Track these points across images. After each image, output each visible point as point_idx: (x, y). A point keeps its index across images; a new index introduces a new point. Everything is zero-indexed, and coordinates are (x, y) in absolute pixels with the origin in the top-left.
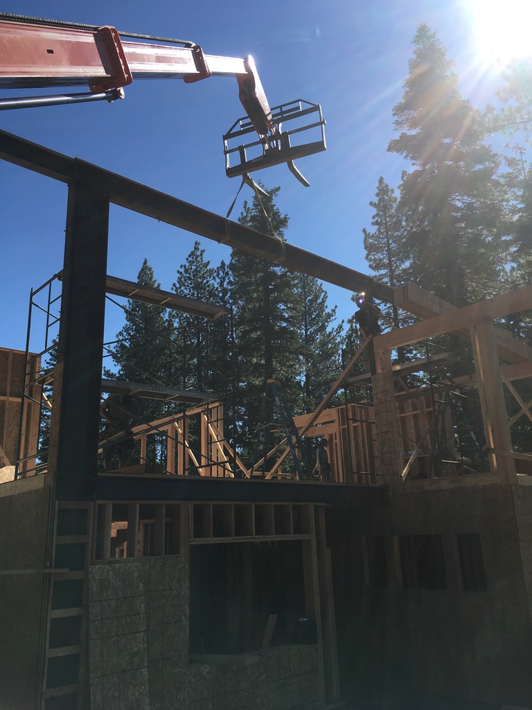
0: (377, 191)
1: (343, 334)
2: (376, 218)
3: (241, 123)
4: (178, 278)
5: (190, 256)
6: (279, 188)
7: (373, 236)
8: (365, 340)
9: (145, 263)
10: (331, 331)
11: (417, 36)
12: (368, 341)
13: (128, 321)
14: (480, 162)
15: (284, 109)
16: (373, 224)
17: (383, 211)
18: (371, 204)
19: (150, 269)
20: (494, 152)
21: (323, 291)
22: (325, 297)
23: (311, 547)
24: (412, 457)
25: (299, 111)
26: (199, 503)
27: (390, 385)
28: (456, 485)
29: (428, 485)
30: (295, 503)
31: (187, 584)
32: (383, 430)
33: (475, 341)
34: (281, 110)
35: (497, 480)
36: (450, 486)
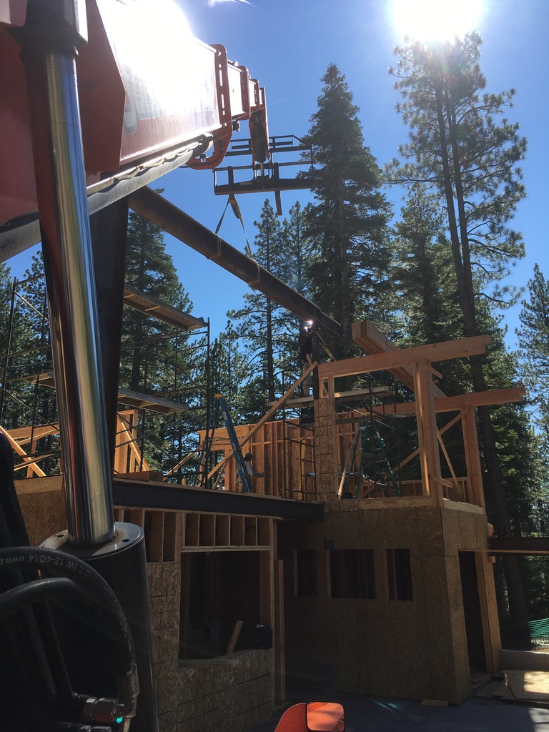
0: (262, 213)
2: (259, 239)
3: (233, 144)
8: (309, 366)
14: (374, 207)
15: (277, 140)
16: (255, 243)
17: (267, 233)
18: (255, 223)
20: (387, 201)
23: (269, 559)
24: (343, 478)
25: (291, 146)
26: (190, 512)
27: (332, 410)
28: (391, 505)
29: (364, 505)
30: (260, 516)
31: (180, 590)
32: (323, 452)
33: (416, 380)
34: (274, 140)
35: (429, 503)
36: (385, 506)
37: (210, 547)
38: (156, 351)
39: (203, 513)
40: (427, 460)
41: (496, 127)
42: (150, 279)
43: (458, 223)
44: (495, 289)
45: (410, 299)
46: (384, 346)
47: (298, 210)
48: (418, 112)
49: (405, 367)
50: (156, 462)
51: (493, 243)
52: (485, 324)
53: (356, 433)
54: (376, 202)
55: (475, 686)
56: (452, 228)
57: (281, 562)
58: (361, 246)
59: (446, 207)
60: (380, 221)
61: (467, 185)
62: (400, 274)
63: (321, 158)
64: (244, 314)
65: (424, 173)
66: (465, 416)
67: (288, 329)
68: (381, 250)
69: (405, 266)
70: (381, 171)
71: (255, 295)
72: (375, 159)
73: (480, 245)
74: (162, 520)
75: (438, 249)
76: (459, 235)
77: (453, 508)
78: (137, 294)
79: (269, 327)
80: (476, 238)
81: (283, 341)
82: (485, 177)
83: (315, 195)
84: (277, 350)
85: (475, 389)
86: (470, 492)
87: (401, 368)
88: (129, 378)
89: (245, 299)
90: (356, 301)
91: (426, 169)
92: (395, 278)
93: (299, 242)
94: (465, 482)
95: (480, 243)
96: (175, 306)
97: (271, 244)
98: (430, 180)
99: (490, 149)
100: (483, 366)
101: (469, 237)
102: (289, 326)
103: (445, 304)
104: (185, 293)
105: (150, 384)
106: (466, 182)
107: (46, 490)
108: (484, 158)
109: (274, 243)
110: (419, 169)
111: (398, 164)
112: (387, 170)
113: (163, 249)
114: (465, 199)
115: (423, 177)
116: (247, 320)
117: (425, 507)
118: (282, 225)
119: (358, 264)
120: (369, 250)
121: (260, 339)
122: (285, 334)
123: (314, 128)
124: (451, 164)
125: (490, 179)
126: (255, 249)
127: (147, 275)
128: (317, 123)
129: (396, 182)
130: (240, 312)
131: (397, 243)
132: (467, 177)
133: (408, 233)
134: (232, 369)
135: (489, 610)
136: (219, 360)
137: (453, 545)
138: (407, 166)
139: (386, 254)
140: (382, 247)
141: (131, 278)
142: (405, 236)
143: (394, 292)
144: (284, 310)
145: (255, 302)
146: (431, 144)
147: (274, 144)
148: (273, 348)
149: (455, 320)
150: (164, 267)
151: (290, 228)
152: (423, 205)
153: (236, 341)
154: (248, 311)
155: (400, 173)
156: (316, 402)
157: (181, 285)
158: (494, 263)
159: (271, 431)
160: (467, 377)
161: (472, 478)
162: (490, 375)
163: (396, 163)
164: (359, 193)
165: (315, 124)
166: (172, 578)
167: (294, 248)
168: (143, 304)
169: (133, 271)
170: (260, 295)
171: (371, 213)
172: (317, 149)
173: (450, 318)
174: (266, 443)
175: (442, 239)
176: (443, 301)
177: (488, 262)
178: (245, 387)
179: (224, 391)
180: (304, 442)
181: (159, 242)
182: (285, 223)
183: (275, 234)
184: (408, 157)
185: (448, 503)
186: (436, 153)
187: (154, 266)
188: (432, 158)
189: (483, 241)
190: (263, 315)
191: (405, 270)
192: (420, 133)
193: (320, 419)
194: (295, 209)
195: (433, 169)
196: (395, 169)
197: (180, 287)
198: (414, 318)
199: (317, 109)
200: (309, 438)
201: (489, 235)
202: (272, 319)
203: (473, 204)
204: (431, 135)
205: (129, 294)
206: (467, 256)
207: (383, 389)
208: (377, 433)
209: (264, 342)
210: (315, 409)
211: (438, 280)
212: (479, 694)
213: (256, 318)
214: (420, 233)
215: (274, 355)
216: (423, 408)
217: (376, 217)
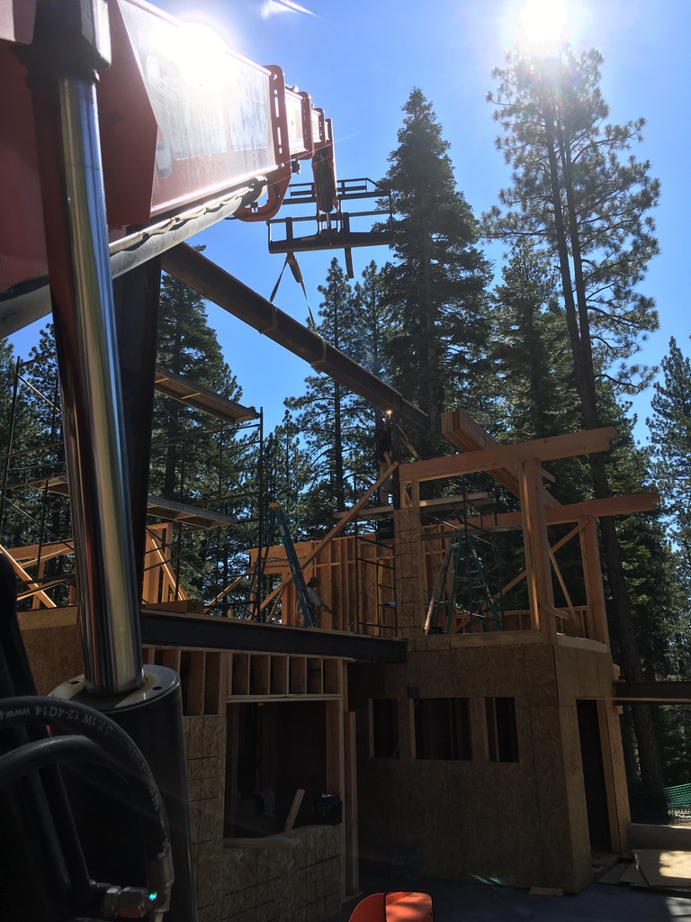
0: (329, 275)
2: (324, 308)
4: (41, 341)
8: (387, 467)
10: (242, 438)
11: (409, 104)
12: (392, 468)
14: (469, 267)
15: (347, 185)
16: (320, 313)
17: (335, 300)
18: (320, 288)
20: (486, 259)
21: (236, 386)
22: (239, 394)
23: (337, 711)
24: (430, 609)
25: (364, 191)
26: (238, 652)
27: (416, 523)
28: (491, 642)
29: (457, 642)
30: (326, 657)
31: (225, 752)
32: (406, 575)
33: (522, 483)
34: (343, 185)
35: (537, 638)
36: (484, 643)
37: (264, 696)
38: (196, 449)
39: (255, 653)
40: (536, 584)
41: (621, 166)
42: (188, 359)
43: (574, 287)
44: (620, 370)
45: (515, 382)
46: (481, 442)
47: (373, 272)
48: (523, 148)
49: (508, 468)
50: (196, 589)
51: (619, 311)
52: (608, 412)
53: (447, 550)
54: (473, 261)
55: (598, 870)
56: (567, 293)
57: (353, 715)
58: (453, 317)
59: (559, 266)
60: (477, 285)
61: (586, 239)
62: (501, 351)
63: (402, 206)
64: (306, 402)
65: (532, 224)
66: (584, 529)
67: (361, 420)
68: (477, 321)
69: (508, 340)
70: (477, 222)
71: (320, 378)
73: (602, 314)
74: (202, 662)
75: (548, 319)
76: (576, 302)
77: (569, 645)
78: (172, 377)
79: (338, 418)
80: (597, 305)
81: (355, 436)
82: (608, 229)
83: (395, 252)
84: (347, 448)
85: (596, 495)
86: (590, 623)
87: (504, 469)
88: (162, 484)
89: (308, 384)
90: (447, 385)
91: (534, 220)
92: (495, 356)
93: (374, 311)
94: (584, 612)
95: (602, 312)
96: (219, 392)
97: (340, 314)
98: (538, 233)
99: (614, 194)
100: (606, 466)
101: (588, 304)
102: (363, 417)
103: (558, 389)
104: (232, 376)
105: (188, 490)
106: (584, 235)
107: (56, 625)
108: (607, 205)
109: (343, 313)
110: (525, 219)
111: (498, 213)
112: (485, 221)
113: (205, 321)
114: (582, 257)
115: (530, 229)
116: (310, 409)
117: (534, 644)
118: (353, 290)
119: (449, 339)
120: (463, 321)
121: (325, 433)
122: (358, 427)
123: (393, 169)
124: (565, 212)
125: (614, 231)
126: (319, 321)
127: (184, 354)
128: (397, 162)
129: (496, 236)
130: (300, 399)
131: (498, 312)
132: (586, 229)
133: (512, 299)
134: (291, 471)
135: (615, 773)
136: (275, 461)
137: (570, 692)
138: (509, 216)
139: (484, 326)
140: (478, 317)
141: (164, 357)
142: (507, 303)
143: (495, 373)
144: (356, 397)
145: (320, 386)
146: (540, 188)
147: (343, 189)
148: (342, 444)
149: (571, 408)
150: (205, 343)
151: (363, 294)
152: (531, 264)
153: (297, 436)
154: (310, 399)
155: (501, 224)
156: (396, 512)
157: (227, 366)
158: (619, 336)
159: (339, 549)
160: (586, 480)
161: (592, 607)
162: (614, 477)
163: (496, 212)
164: (449, 250)
165: (395, 163)
166: (215, 737)
167: (368, 320)
168: (179, 390)
169: (166, 349)
170: (326, 378)
171: (464, 274)
172: (397, 195)
173: (565, 406)
174: (334, 564)
175: (554, 307)
176: (556, 385)
177: (612, 335)
178: (307, 495)
179: (281, 500)
180: (381, 562)
181: (200, 311)
182: (357, 288)
183: (345, 302)
184: (511, 204)
185: (562, 639)
186: (547, 199)
187: (193, 343)
188: (542, 206)
189: (605, 309)
190: (329, 404)
191: (508, 346)
192: (526, 174)
193: (402, 533)
194: (370, 270)
195: (543, 219)
196: (495, 219)
197: (225, 369)
198: (519, 406)
199: (397, 146)
200: (388, 558)
201: (613, 302)
202: (342, 409)
203: (593, 263)
204: (540, 176)
205: (161, 378)
206: (585, 329)
207: (480, 495)
208: (474, 551)
209: (331, 437)
210: (396, 521)
211: (549, 358)
212: (602, 880)
213: (322, 407)
214: (526, 300)
215: (343, 454)
216: (531, 519)
217: (471, 279)
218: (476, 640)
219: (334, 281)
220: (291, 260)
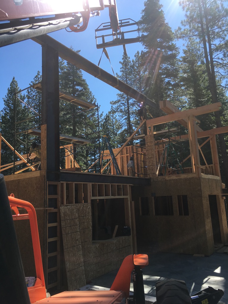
0: (123, 57)
1: (103, 117)
2: (122, 69)
3: (103, 25)
5: (35, 77)
6: (80, 51)
7: (120, 77)
8: (142, 121)
9: (14, 79)
12: (144, 122)
13: (5, 105)
14: (171, 50)
15: (123, 21)
16: (120, 71)
17: (125, 66)
18: (120, 62)
19: (16, 82)
20: (177, 47)
21: (94, 99)
22: (95, 101)
23: (128, 201)
24: (159, 168)
25: (129, 23)
26: (94, 183)
27: (153, 139)
28: (179, 178)
29: (167, 178)
30: (123, 184)
31: (91, 214)
32: (150, 157)
33: (188, 124)
34: (121, 22)
35: (194, 175)
36: (176, 178)
37: (103, 197)
39: (99, 183)
40: (194, 158)
41: (225, 8)
42: (77, 90)
43: (208, 54)
44: (226, 83)
45: (188, 90)
46: (174, 111)
47: (138, 55)
48: (189, 4)
49: (184, 119)
50: (85, 166)
51: (225, 62)
52: (223, 99)
53: (164, 149)
54: (172, 48)
55: (217, 249)
56: (206, 57)
57: (133, 202)
58: (166, 69)
59: (203, 47)
60: (174, 56)
61: (213, 36)
62: (183, 79)
63: (145, 30)
64: (117, 102)
65: (193, 32)
66: (212, 139)
67: (136, 107)
68: (174, 70)
69: (185, 75)
70: (173, 33)
71: (122, 94)
72: (171, 28)
73: (219, 63)
74: (82, 186)
75: (200, 66)
76: (209, 60)
77: (206, 177)
78: (66, 94)
79: (128, 107)
80: (217, 60)
81: (134, 113)
82: (221, 32)
83: (145, 47)
84: (132, 117)
85: (217, 127)
86: (214, 170)
87: (182, 120)
88: (72, 132)
89: (118, 96)
90: (164, 93)
91: (194, 31)
92: (181, 81)
93: (139, 69)
94: (212, 167)
95: (219, 62)
96: (89, 101)
97: (127, 71)
98: (195, 35)
99: (223, 19)
100: (221, 117)
101: (214, 60)
102: (137, 106)
103: (204, 91)
104: (93, 95)
105: (81, 134)
106: (212, 35)
107: (34, 176)
108: (220, 23)
109: (128, 70)
110: (190, 31)
111: (181, 29)
112: (176, 32)
113: (82, 77)
114: (212, 43)
115: (192, 34)
116: (119, 105)
117: (193, 177)
118: (131, 62)
119: (165, 76)
120: (169, 70)
121: (125, 112)
122: (136, 110)
123: (143, 16)
124: (205, 27)
125: (223, 32)
126: (120, 74)
127: (76, 88)
128: (144, 14)
129: (180, 38)
130: (115, 101)
131: (181, 66)
132: (212, 33)
133: (186, 60)
134: (114, 126)
135: (223, 218)
136: (109, 123)
137: (206, 193)
138: (185, 30)
139: (177, 71)
140: (175, 68)
141: (70, 90)
142: (185, 62)
143: (181, 87)
144: (134, 100)
145: (122, 97)
146: (195, 19)
147: (121, 23)
148: (130, 116)
149: (208, 98)
150: (82, 84)
151: (135, 63)
152: (194, 48)
153: (116, 114)
154: (119, 101)
155: (182, 34)
156: (146, 137)
157: (91, 92)
158: (225, 71)
159: (129, 150)
160: (214, 122)
161: (215, 165)
162: (224, 121)
163: (180, 29)
164: (164, 44)
165: (143, 14)
166: (87, 210)
167: (137, 72)
168: (69, 99)
169: (70, 87)
170: (124, 94)
171: (169, 53)
172: (144, 26)
173: (206, 97)
174: (127, 155)
175: (202, 62)
176: (203, 90)
177: (223, 71)
178: (120, 133)
179: (111, 135)
180: (143, 154)
181: (80, 74)
182: (133, 61)
183: (129, 66)
184: (185, 26)
185: (203, 175)
186: (198, 22)
187: (79, 84)
188: (196, 25)
189: (220, 61)
190: (125, 102)
191: (185, 77)
192: (190, 14)
193: (148, 143)
194: (137, 54)
195: (197, 30)
196: (179, 32)
197: (90, 93)
198: (190, 98)
199: (144, 8)
200: (145, 152)
201: (223, 58)
202: (129, 104)
203: (215, 45)
204: (195, 14)
205: (62, 95)
206: (213, 69)
207: (174, 129)
208: (173, 148)
209: (126, 114)
210: (146, 139)
211: (200, 80)
212: (218, 252)
213: (123, 104)
214: (192, 60)
215: (131, 119)
216: (192, 136)
217: (172, 54)
218: (174, 177)
219: (125, 59)
220: (104, 51)
